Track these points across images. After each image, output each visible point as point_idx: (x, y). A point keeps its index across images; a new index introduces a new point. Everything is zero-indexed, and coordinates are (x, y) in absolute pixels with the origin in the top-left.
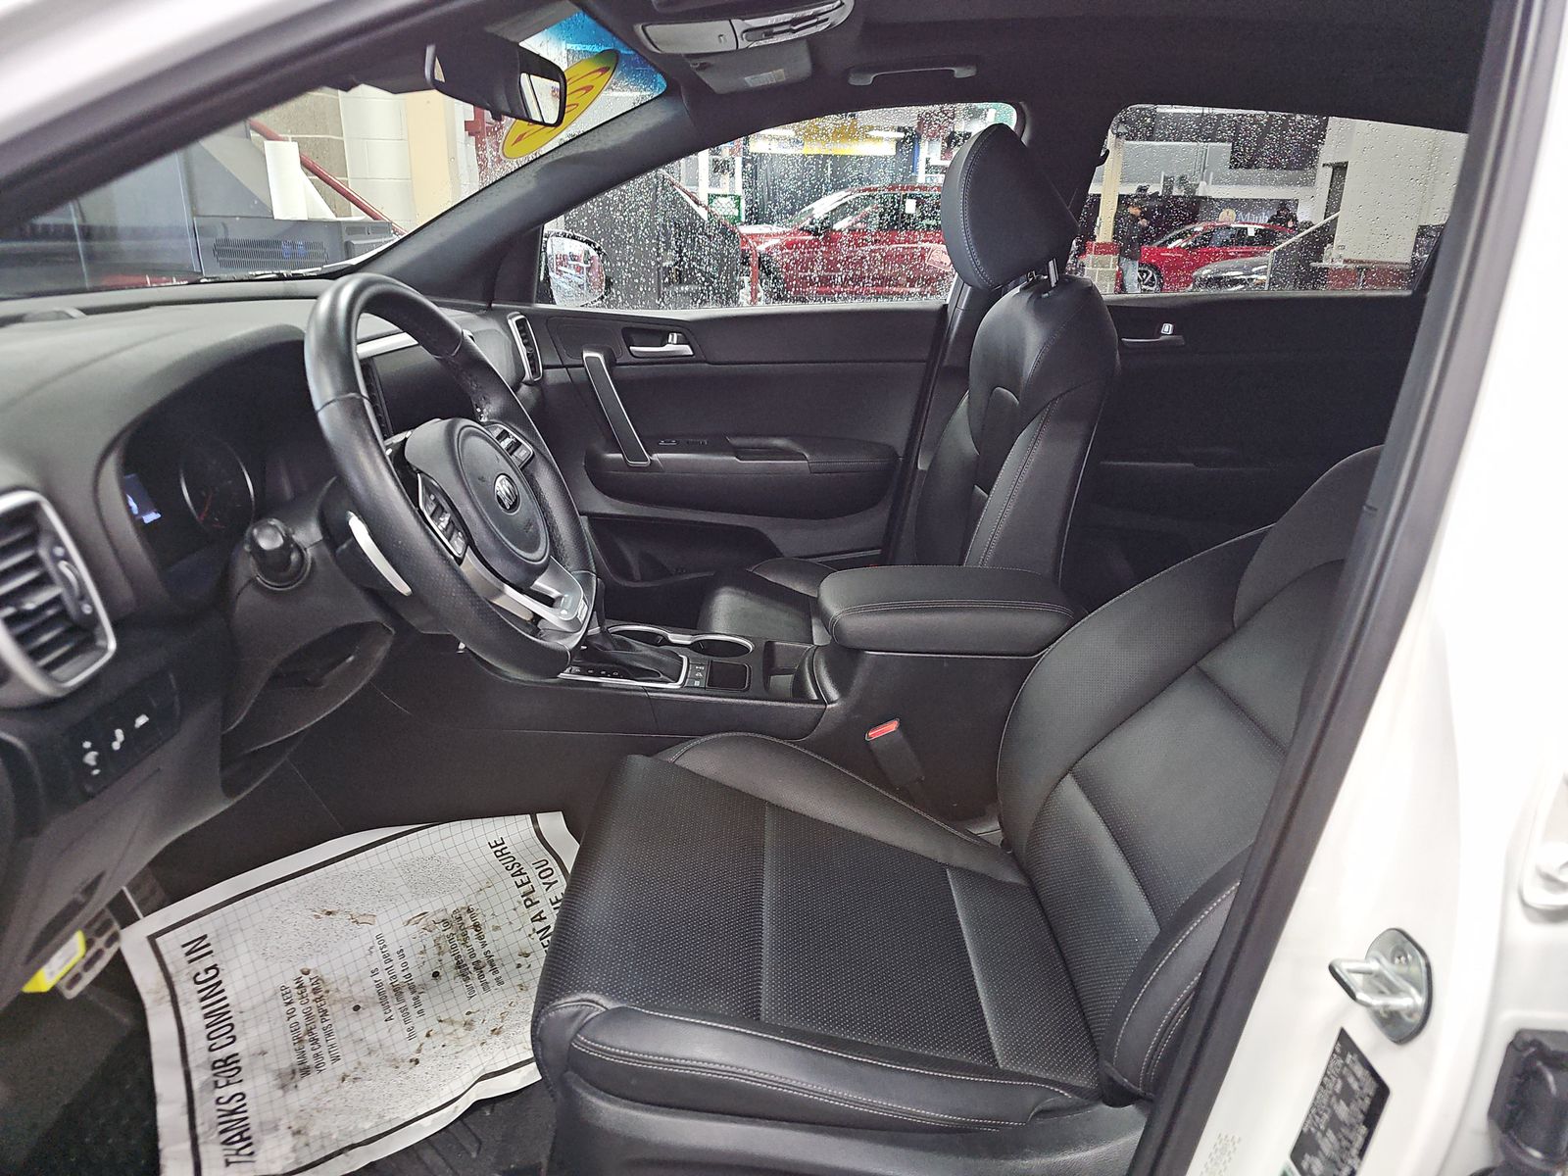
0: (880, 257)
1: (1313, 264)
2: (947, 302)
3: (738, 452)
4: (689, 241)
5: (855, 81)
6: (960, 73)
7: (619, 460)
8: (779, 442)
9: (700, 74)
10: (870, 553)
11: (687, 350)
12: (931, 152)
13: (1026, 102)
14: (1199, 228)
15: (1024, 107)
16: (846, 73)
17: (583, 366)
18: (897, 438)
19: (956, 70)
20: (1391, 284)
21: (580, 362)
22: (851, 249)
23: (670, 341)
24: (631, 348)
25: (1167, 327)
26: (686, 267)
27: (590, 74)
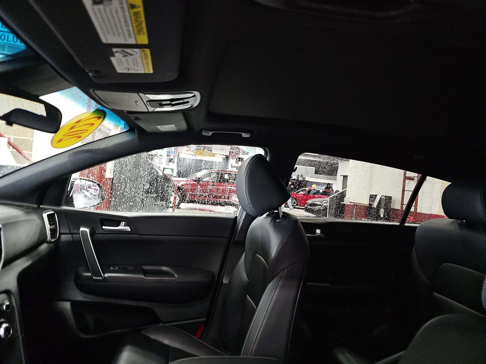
0: (212, 197)
1: (341, 203)
2: (237, 216)
3: (146, 273)
4: (135, 186)
5: (204, 134)
6: (244, 135)
7: (89, 276)
8: (165, 268)
9: (136, 121)
10: (200, 320)
11: (128, 229)
12: (232, 161)
13: (268, 148)
14: (307, 189)
15: (267, 150)
16: (201, 130)
17: (79, 234)
18: (215, 268)
19: (243, 134)
20: (392, 220)
21: (78, 232)
22: (201, 193)
23: (121, 225)
24: (103, 227)
25: (318, 231)
26: (133, 195)
27: (92, 118)
